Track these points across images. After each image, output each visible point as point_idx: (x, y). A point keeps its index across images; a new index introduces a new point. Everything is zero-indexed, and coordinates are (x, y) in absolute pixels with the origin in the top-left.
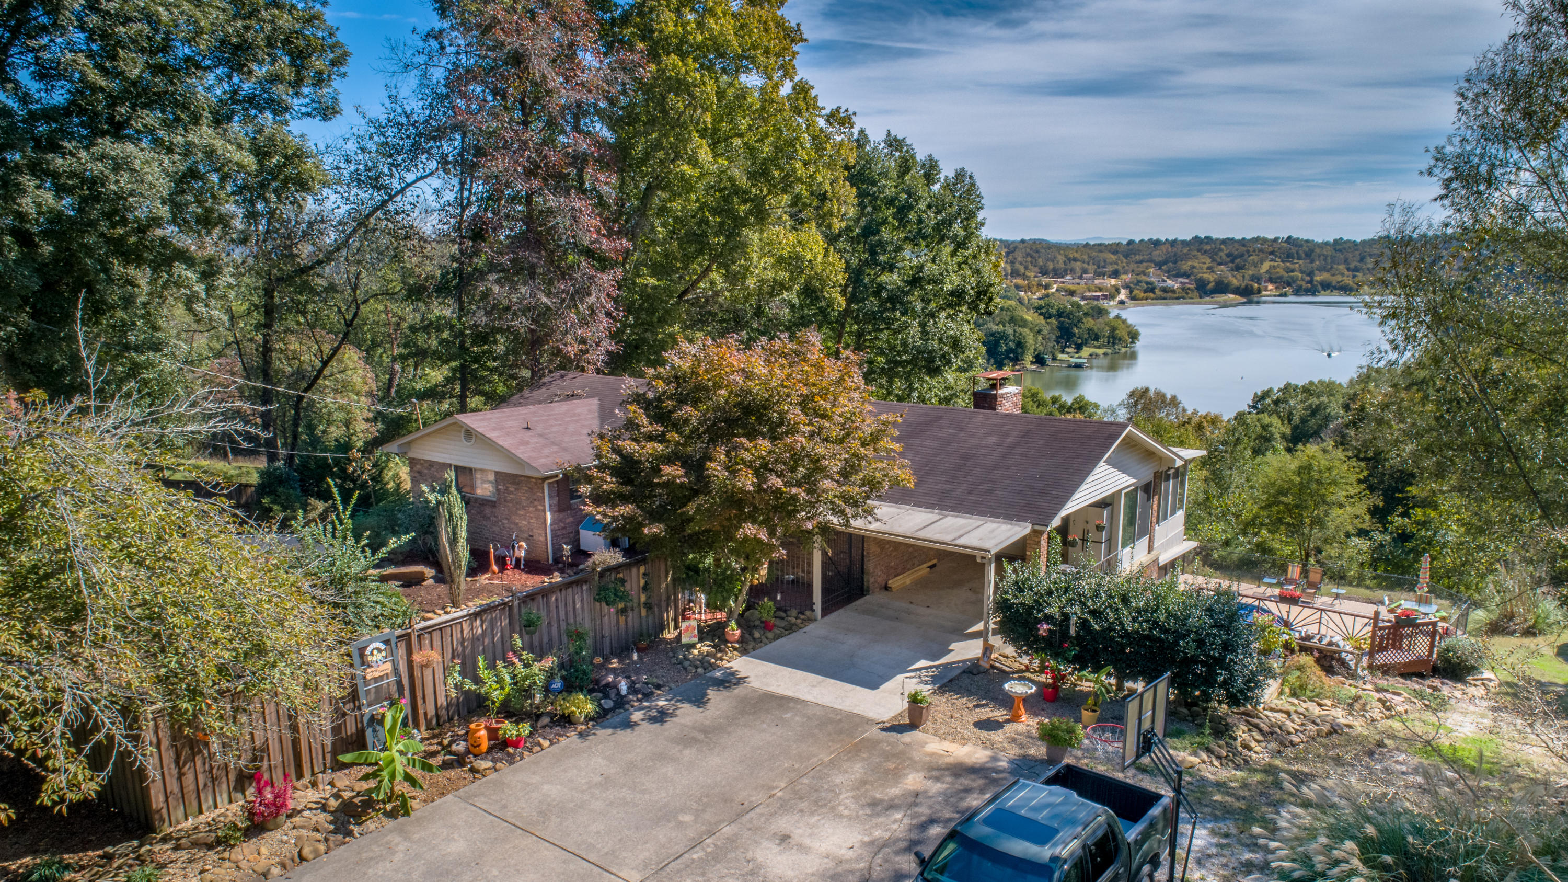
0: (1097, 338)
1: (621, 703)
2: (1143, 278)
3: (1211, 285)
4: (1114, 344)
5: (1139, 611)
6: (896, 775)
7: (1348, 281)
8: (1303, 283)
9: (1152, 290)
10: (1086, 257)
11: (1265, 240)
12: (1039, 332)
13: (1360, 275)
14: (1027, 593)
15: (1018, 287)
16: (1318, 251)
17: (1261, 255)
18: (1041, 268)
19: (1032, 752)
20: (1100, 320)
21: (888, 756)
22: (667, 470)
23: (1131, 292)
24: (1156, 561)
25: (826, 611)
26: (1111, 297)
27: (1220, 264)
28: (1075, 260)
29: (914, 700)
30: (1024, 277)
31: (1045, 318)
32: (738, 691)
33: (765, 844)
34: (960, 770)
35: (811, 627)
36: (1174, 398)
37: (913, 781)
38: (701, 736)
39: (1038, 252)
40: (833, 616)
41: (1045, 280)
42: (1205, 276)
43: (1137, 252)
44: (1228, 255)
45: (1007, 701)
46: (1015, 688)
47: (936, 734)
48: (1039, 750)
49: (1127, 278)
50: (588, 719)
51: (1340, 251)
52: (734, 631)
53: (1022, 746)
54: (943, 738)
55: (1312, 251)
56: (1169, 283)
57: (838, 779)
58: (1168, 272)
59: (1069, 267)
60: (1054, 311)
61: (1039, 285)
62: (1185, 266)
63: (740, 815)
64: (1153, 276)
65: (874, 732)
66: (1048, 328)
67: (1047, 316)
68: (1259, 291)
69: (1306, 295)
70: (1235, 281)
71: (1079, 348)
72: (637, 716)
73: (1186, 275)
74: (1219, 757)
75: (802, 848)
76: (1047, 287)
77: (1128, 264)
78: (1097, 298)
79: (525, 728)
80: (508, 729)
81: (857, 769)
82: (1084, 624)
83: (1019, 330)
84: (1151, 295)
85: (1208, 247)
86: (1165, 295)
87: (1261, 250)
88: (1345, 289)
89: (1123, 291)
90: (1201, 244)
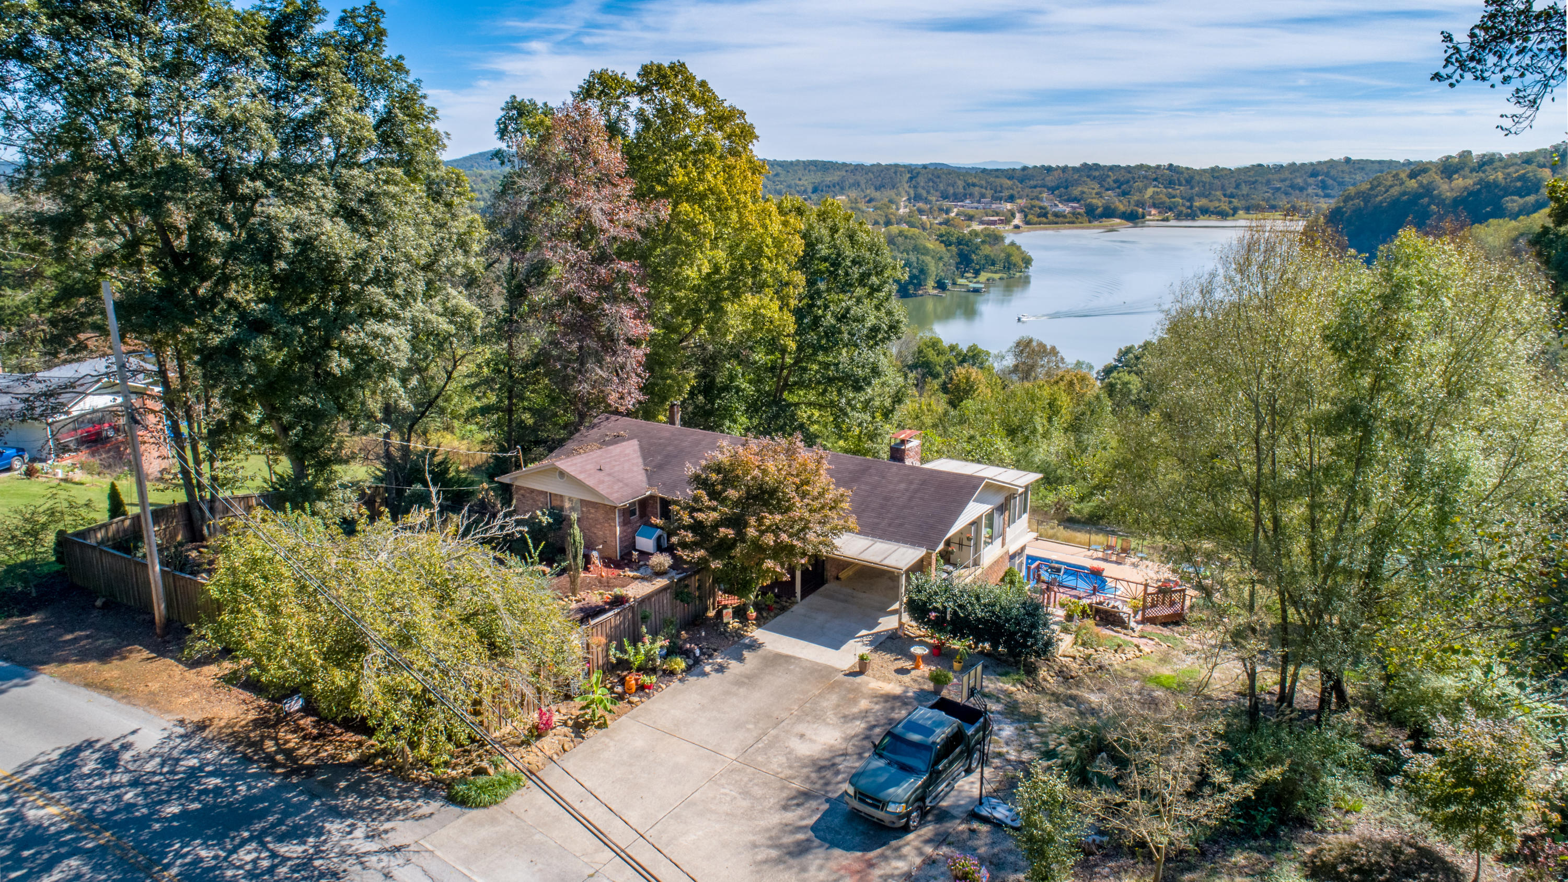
0: (993, 264)
1: (697, 661)
2: (1036, 203)
3: (1100, 210)
4: (1009, 269)
5: (985, 605)
6: (855, 701)
7: (1225, 207)
8: (1184, 209)
9: (1045, 215)
10: (983, 183)
11: (1149, 168)
12: (941, 258)
13: (1235, 201)
14: (923, 593)
15: (921, 211)
16: (1197, 177)
17: (1146, 181)
18: (942, 193)
19: (926, 687)
20: (996, 247)
21: (850, 690)
22: (723, 531)
23: (1026, 216)
24: (1007, 552)
25: (803, 596)
26: (1007, 222)
27: (1108, 190)
28: (974, 185)
29: (862, 659)
30: (926, 201)
31: (946, 246)
32: (760, 652)
33: (793, 739)
34: (889, 698)
35: (795, 608)
36: (1053, 348)
37: (864, 704)
38: (746, 681)
39: (939, 177)
40: (808, 599)
41: (946, 204)
42: (1094, 201)
43: (1031, 177)
44: (1115, 181)
45: (913, 657)
46: (917, 650)
47: (874, 677)
48: (929, 686)
49: (1022, 202)
50: (683, 671)
51: (1217, 178)
52: (752, 613)
53: (919, 683)
54: (878, 679)
55: (1192, 178)
56: (1061, 207)
57: (825, 704)
58: (1060, 196)
59: (968, 191)
60: (954, 239)
61: (941, 210)
62: (1076, 191)
63: (777, 724)
64: (1047, 200)
65: (840, 676)
66: (949, 255)
67: (948, 244)
68: (1143, 216)
69: (1187, 219)
70: (1121, 206)
71: (977, 273)
72: (708, 669)
73: (1076, 199)
74: (1028, 687)
75: (811, 740)
76: (948, 211)
77: (1023, 189)
78: (994, 223)
79: (654, 678)
80: (646, 679)
81: (834, 698)
82: (955, 613)
83: (922, 257)
84: (1044, 219)
85: (1097, 174)
86: (1056, 220)
87: (1145, 177)
88: (1223, 215)
89: (1018, 215)
90: (1090, 171)
